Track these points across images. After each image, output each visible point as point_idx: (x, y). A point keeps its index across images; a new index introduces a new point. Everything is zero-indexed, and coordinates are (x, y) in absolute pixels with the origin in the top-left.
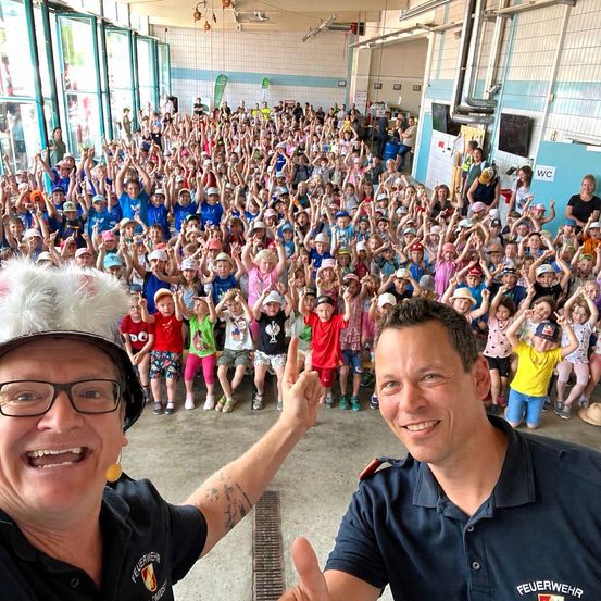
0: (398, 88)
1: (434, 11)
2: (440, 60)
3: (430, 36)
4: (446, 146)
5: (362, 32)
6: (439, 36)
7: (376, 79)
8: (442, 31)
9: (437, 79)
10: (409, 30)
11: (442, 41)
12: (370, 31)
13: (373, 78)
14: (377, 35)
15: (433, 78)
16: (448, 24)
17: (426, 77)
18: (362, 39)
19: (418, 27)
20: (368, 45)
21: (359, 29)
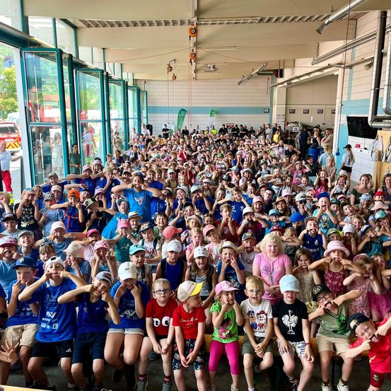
0: (307, 112)
2: (350, 87)
3: (339, 72)
4: (362, 147)
5: (282, 76)
6: (347, 70)
7: (292, 107)
8: (351, 67)
9: (349, 100)
10: (320, 70)
11: (351, 74)
12: (288, 74)
13: (288, 106)
14: (294, 76)
15: (345, 98)
16: (357, 60)
17: (338, 101)
18: (280, 80)
19: (329, 66)
20: (286, 84)
21: (280, 73)
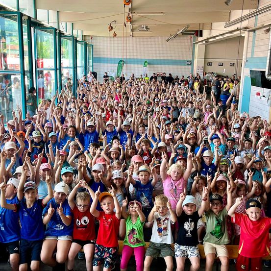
0: (221, 65)
1: (255, 17)
2: (253, 47)
3: (245, 34)
4: (261, 95)
5: (201, 36)
6: (252, 33)
7: (210, 60)
8: (254, 31)
9: (252, 57)
10: (231, 32)
11: (254, 36)
12: (206, 34)
13: (206, 60)
14: (211, 36)
15: (249, 56)
16: (259, 25)
17: (244, 57)
18: (200, 39)
19: (238, 29)
20: (204, 42)
21: (199, 33)
